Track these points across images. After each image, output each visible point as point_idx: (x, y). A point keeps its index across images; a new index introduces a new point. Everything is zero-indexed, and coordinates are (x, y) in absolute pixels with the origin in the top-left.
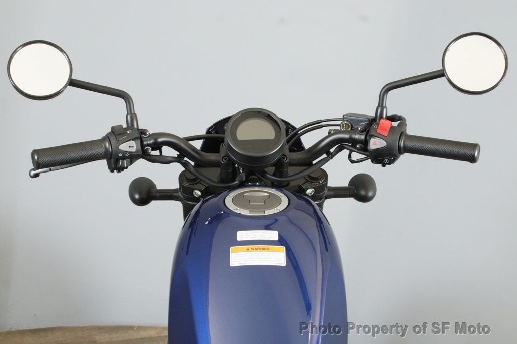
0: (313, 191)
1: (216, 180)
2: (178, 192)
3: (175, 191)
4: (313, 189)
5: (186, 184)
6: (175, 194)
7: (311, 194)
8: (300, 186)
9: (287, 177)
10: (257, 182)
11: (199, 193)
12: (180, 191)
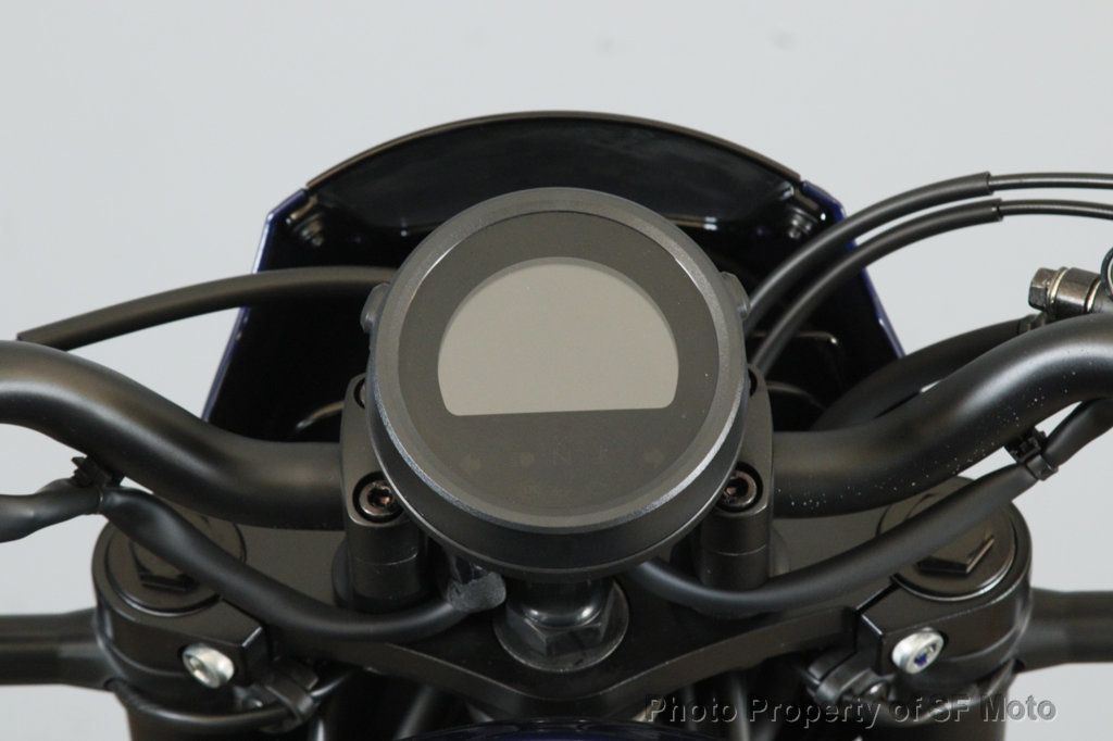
0: (934, 646)
1: (324, 594)
2: (90, 638)
3: (73, 625)
4: (934, 638)
5: (135, 605)
6: (69, 650)
7: (920, 660)
8: (852, 618)
9: (770, 581)
10: (584, 605)
11: (224, 666)
12: (103, 633)
